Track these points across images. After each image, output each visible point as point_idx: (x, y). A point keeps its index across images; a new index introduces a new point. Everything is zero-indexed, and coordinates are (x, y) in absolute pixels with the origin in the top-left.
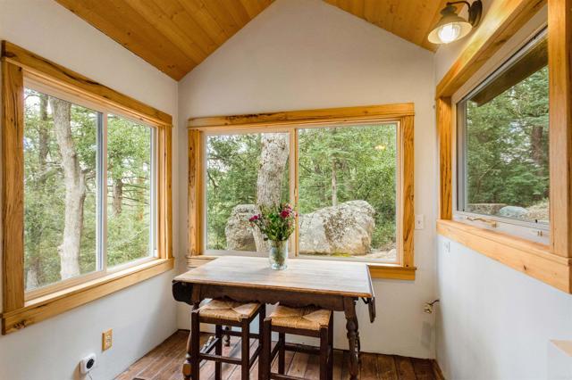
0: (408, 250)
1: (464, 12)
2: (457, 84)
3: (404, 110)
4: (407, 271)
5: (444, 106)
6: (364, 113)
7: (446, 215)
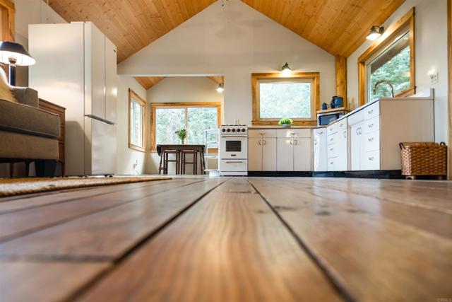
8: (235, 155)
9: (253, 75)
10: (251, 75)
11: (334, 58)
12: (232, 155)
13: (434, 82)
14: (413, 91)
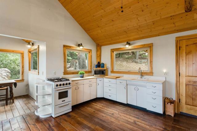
0: (23, 76)
1: (31, 44)
2: (31, 51)
3: (22, 52)
4: (23, 80)
5: (29, 53)
6: (13, 52)
7: (30, 70)
8: (64, 101)
9: (64, 46)
10: (63, 46)
11: (96, 45)
12: (62, 101)
13: (166, 75)
14: (152, 74)
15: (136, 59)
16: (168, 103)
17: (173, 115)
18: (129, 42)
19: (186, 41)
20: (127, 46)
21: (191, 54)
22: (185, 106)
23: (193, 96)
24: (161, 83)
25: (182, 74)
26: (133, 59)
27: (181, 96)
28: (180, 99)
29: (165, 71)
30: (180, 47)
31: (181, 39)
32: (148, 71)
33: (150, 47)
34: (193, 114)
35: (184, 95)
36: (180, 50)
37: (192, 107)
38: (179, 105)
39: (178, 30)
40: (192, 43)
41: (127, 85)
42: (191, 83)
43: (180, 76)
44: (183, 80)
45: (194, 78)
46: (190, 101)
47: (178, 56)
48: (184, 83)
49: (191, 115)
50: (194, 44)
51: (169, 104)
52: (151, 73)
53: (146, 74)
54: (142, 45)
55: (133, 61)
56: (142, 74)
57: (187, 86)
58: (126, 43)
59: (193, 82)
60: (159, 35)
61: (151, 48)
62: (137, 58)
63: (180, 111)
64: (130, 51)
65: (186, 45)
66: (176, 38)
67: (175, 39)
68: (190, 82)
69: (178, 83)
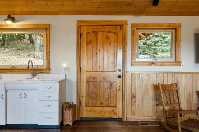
13: (66, 71)
14: (49, 71)
15: (35, 51)
16: (66, 109)
17: (71, 124)
18: (12, 16)
19: (87, 28)
20: (9, 22)
21: (91, 44)
22: (85, 109)
23: (92, 94)
24: (58, 82)
25: (83, 69)
26: (30, 51)
27: (81, 97)
28: (80, 102)
29: (65, 65)
30: (81, 34)
31: (82, 24)
32: (43, 66)
33: (47, 29)
34: (92, 117)
35: (85, 96)
36: (81, 38)
37: (91, 108)
38: (80, 110)
39: (78, 12)
40: (93, 31)
41: (6, 91)
42: (91, 80)
43: (80, 71)
44: (84, 77)
45: (93, 73)
46: (90, 101)
47: (79, 45)
48: (85, 80)
49: (91, 118)
50: (94, 32)
51: (68, 109)
52: (47, 70)
53: (40, 71)
54: (34, 24)
55: (30, 55)
56: (34, 71)
57: (88, 84)
58: (6, 17)
59: (93, 78)
60: (58, 14)
61: (48, 32)
62: (37, 50)
63: (81, 117)
64: (16, 33)
65: (87, 33)
66: (78, 21)
67: (76, 23)
68: (90, 78)
69: (79, 81)
